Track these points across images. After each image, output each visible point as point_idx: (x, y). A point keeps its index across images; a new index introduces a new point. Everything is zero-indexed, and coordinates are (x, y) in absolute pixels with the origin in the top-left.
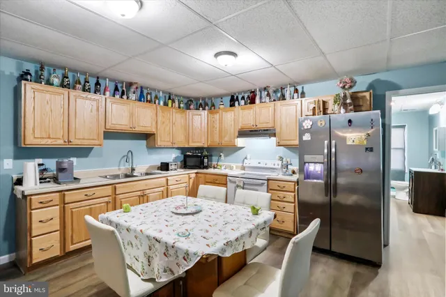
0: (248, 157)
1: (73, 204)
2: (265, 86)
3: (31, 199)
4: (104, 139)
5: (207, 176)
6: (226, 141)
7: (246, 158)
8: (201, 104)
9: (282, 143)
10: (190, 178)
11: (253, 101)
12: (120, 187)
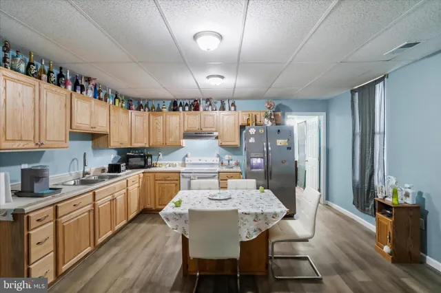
0: (189, 155)
1: (65, 217)
2: (208, 97)
3: (28, 217)
4: (70, 140)
5: (156, 174)
6: (171, 141)
7: (187, 156)
8: (141, 105)
9: (223, 144)
10: (140, 178)
11: (197, 108)
12: (99, 193)
